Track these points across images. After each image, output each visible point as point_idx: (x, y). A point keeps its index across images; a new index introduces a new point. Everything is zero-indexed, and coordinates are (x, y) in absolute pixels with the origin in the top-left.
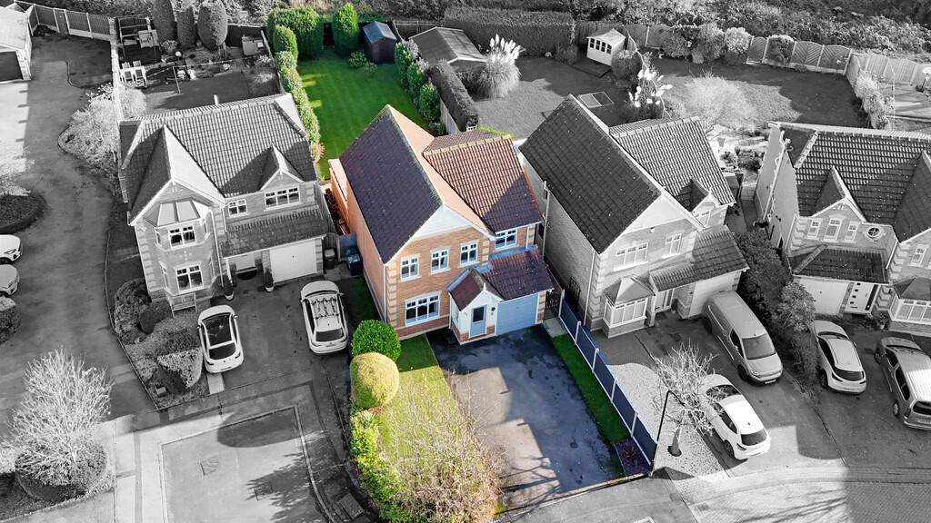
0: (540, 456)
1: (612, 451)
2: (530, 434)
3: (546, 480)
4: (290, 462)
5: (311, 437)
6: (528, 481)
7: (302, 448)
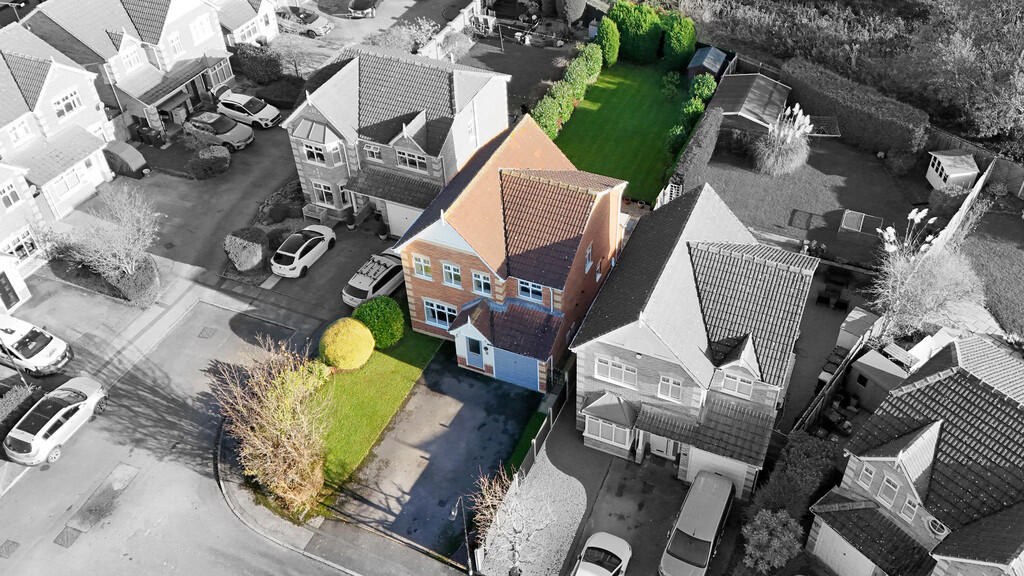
0: (407, 490)
2: (420, 470)
3: (389, 511)
6: (374, 500)
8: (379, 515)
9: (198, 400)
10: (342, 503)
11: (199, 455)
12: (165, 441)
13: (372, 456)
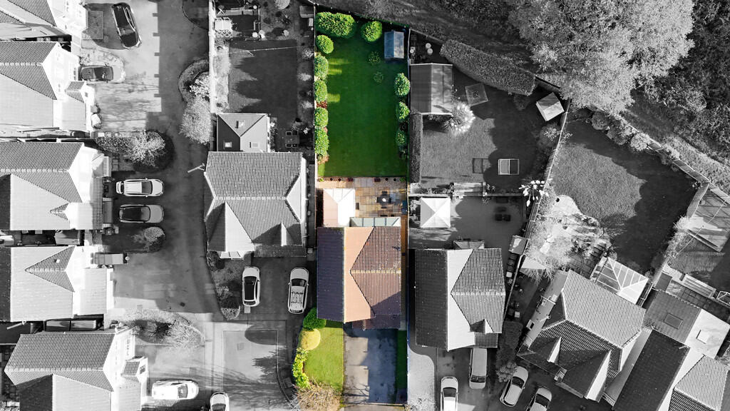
0: (367, 385)
1: (396, 392)
2: (367, 375)
3: (365, 395)
4: (271, 355)
5: (281, 347)
6: (358, 394)
7: (276, 350)
8: (362, 398)
9: (262, 379)
10: (347, 399)
11: (282, 402)
12: (264, 402)
13: (346, 377)
